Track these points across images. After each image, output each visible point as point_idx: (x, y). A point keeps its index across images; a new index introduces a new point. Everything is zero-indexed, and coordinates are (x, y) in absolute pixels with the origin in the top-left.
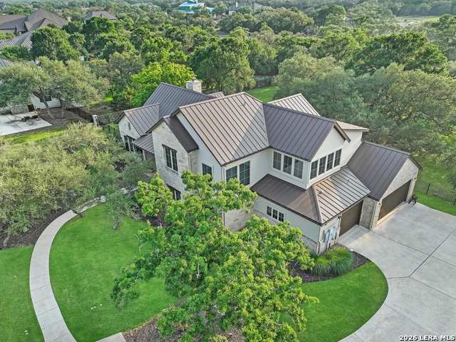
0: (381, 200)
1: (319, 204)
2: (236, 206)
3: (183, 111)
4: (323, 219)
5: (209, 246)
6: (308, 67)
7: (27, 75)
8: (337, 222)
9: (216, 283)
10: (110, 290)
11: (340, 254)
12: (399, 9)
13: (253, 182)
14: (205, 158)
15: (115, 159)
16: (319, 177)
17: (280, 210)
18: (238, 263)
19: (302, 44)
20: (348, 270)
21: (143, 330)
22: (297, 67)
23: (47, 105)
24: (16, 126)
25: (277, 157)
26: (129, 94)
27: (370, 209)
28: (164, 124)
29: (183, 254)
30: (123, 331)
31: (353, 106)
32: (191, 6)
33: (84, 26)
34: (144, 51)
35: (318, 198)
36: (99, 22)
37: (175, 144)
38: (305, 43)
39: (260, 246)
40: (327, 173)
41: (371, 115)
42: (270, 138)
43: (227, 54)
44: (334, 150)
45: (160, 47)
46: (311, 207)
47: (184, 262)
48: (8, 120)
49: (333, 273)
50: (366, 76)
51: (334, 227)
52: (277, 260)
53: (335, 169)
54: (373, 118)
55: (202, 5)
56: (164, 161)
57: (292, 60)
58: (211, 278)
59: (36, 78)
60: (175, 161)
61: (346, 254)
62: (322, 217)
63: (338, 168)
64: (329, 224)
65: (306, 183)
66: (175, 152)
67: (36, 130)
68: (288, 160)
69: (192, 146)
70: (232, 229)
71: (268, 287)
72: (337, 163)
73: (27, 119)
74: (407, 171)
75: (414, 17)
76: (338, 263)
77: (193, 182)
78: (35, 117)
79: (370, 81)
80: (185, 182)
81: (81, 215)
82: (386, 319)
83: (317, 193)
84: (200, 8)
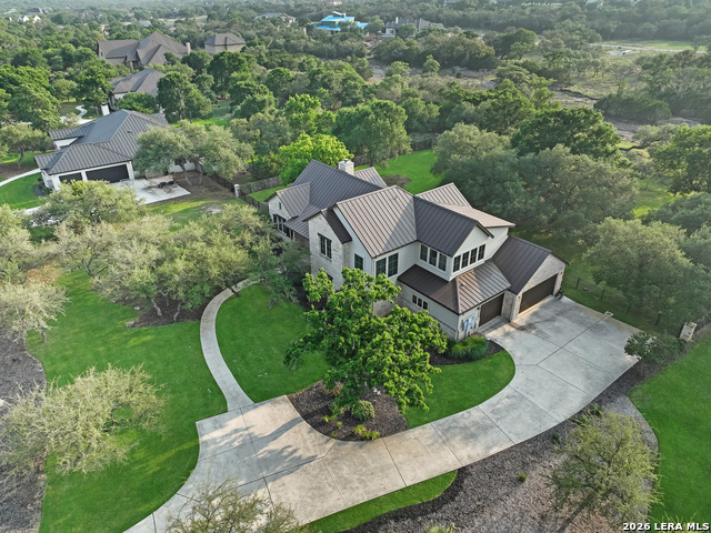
0: (520, 294)
1: (459, 296)
2: (383, 298)
3: (340, 206)
4: (461, 309)
5: (361, 328)
6: (468, 141)
7: (170, 141)
8: (476, 313)
9: (366, 354)
10: (283, 358)
11: (476, 342)
12: (613, 31)
13: (400, 272)
14: (357, 249)
15: (274, 245)
16: (462, 270)
17: (424, 299)
18: (382, 340)
19: (469, 101)
20: (482, 357)
21: (303, 395)
22: (457, 140)
23: (183, 168)
24: (153, 193)
25: (424, 250)
26: (273, 161)
27: (510, 302)
28: (321, 216)
29: (340, 333)
30: (287, 394)
31: (511, 191)
32: (337, 20)
33: (212, 62)
34: (289, 111)
35: (459, 290)
36: (229, 58)
37: (330, 234)
38: (474, 99)
39: (401, 329)
40: (470, 266)
41: (530, 201)
42: (418, 232)
43: (381, 122)
44: (478, 246)
45: (307, 107)
46: (452, 298)
47: (342, 339)
48: (143, 186)
49: (468, 358)
50: (530, 156)
51: (473, 317)
52: (412, 340)
53: (478, 263)
54: (531, 205)
55: (352, 19)
56: (318, 248)
57: (452, 133)
58: (363, 351)
59: (180, 145)
60: (329, 250)
61: (483, 343)
62: (461, 308)
63: (482, 261)
64: (467, 314)
65: (449, 275)
66: (329, 242)
67: (175, 199)
68: (434, 254)
69: (345, 238)
70: (379, 313)
71: (403, 357)
72: (481, 257)
73: (162, 185)
74: (550, 267)
75: (632, 41)
76: (473, 349)
77: (351, 278)
78: (171, 183)
79: (533, 162)
80: (345, 277)
81: (237, 295)
82: (508, 397)
83: (458, 285)
84: (349, 23)
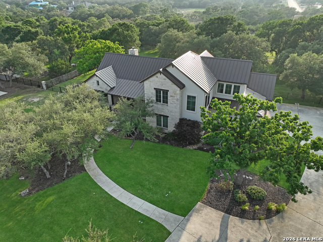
14: (189, 91)
25: (220, 86)
28: (158, 75)
30: (199, 201)
37: (167, 86)
42: (215, 76)
55: (48, 3)
56: (155, 98)
66: (166, 92)
68: (228, 87)
84: (47, 5)
